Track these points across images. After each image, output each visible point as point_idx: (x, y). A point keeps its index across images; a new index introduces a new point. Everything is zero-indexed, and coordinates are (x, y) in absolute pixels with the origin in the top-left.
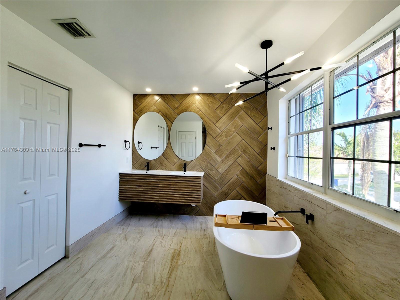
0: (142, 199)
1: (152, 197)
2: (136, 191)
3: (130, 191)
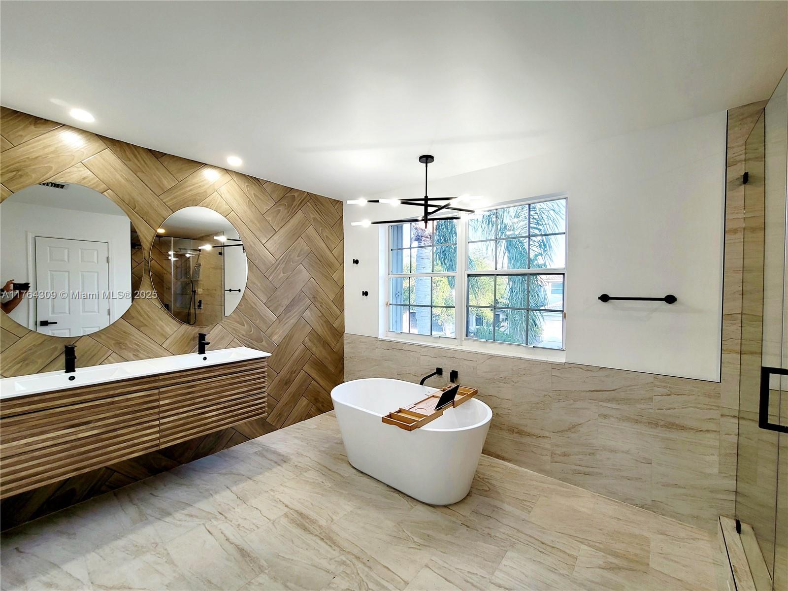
1: (136, 441)
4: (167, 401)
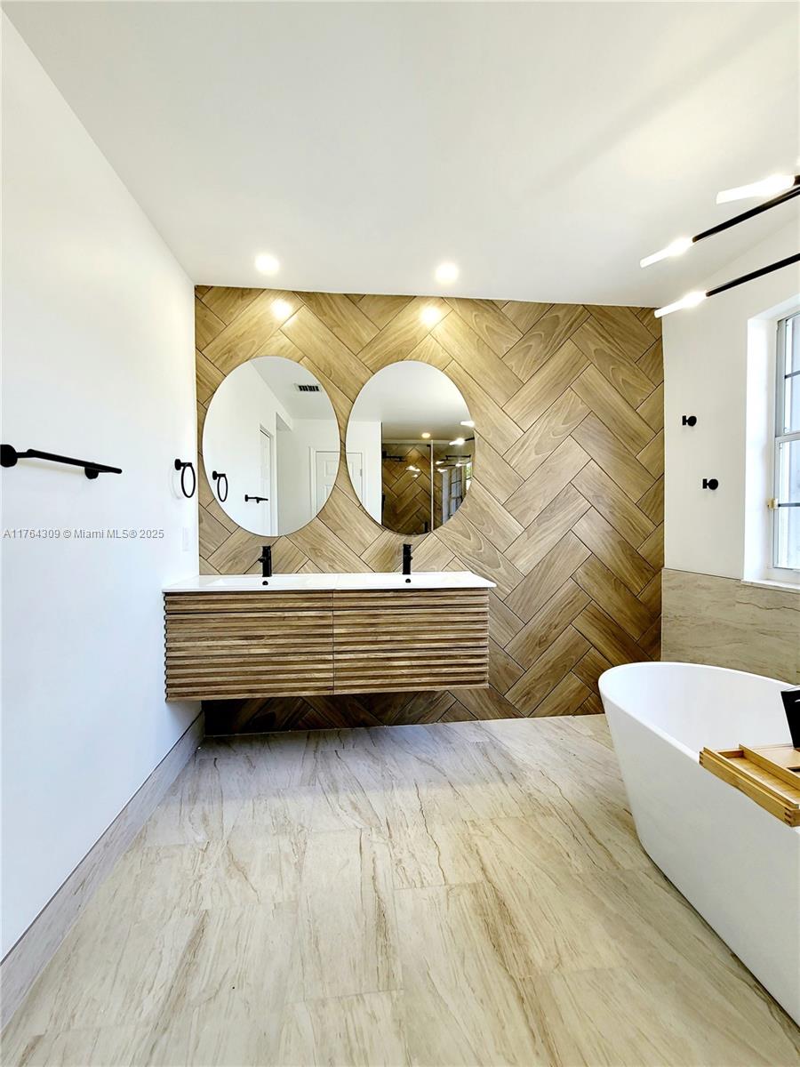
0: (266, 686)
1: (307, 676)
4: (343, 631)
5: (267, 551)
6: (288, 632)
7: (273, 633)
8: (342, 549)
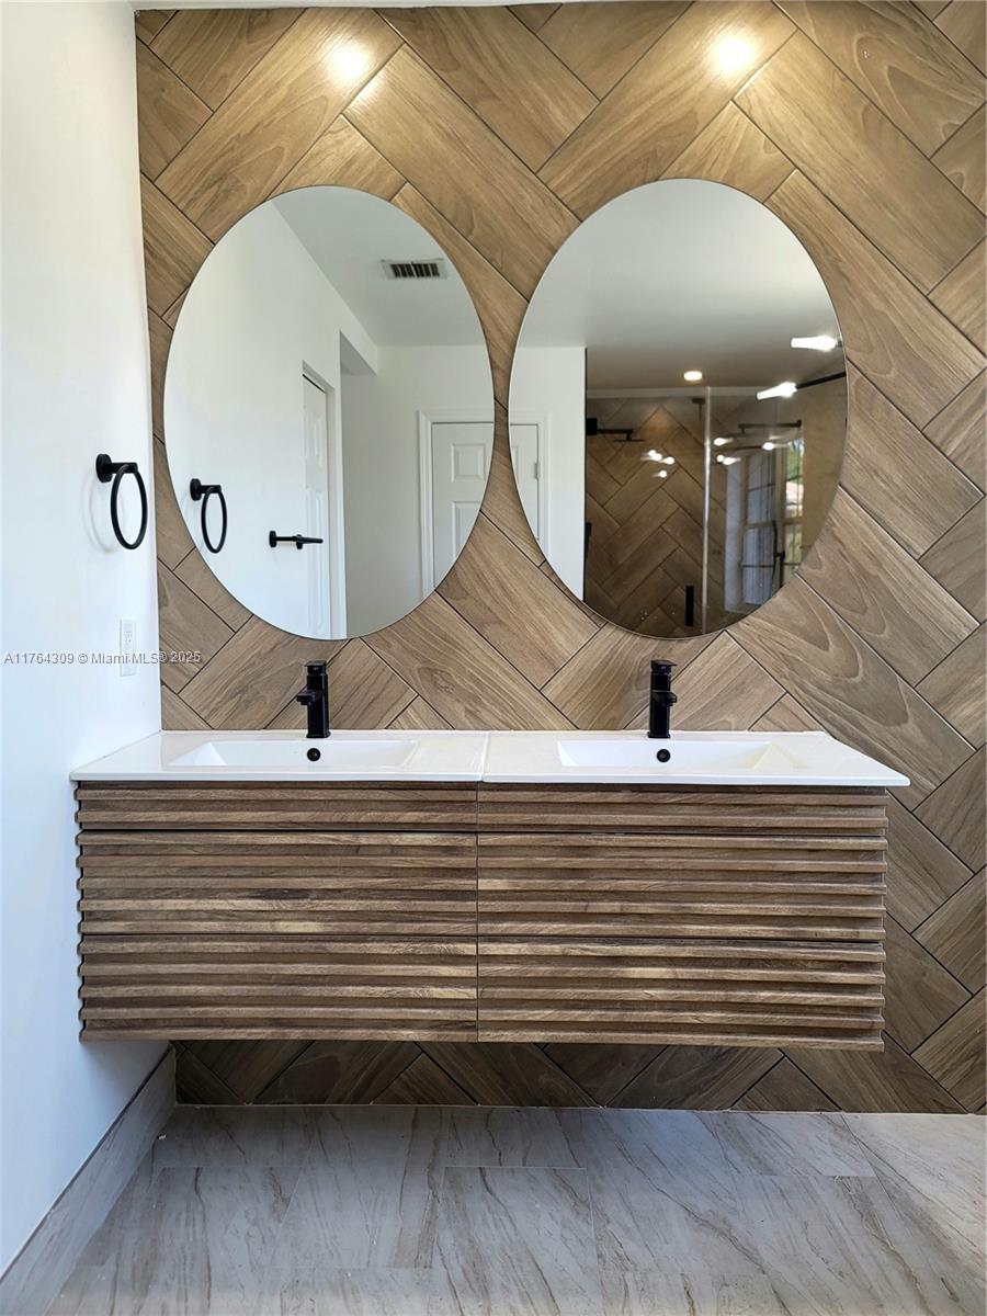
0: (313, 1012)
1: (413, 992)
2: (254, 946)
3: (195, 945)
4: (500, 884)
5: (317, 677)
6: (367, 882)
7: (330, 884)
8: (497, 671)
